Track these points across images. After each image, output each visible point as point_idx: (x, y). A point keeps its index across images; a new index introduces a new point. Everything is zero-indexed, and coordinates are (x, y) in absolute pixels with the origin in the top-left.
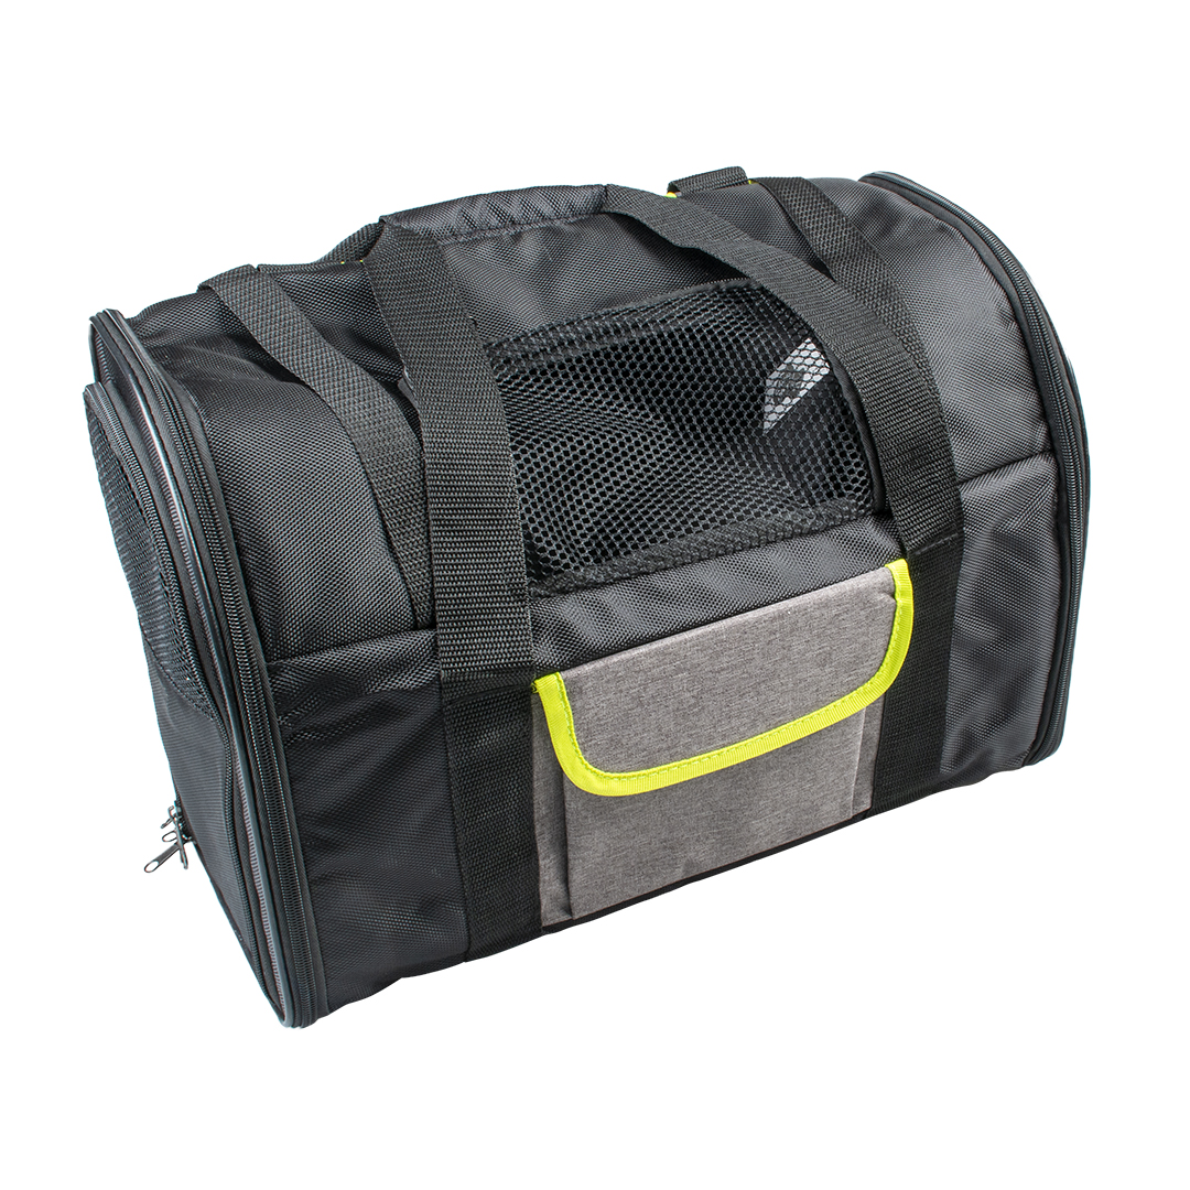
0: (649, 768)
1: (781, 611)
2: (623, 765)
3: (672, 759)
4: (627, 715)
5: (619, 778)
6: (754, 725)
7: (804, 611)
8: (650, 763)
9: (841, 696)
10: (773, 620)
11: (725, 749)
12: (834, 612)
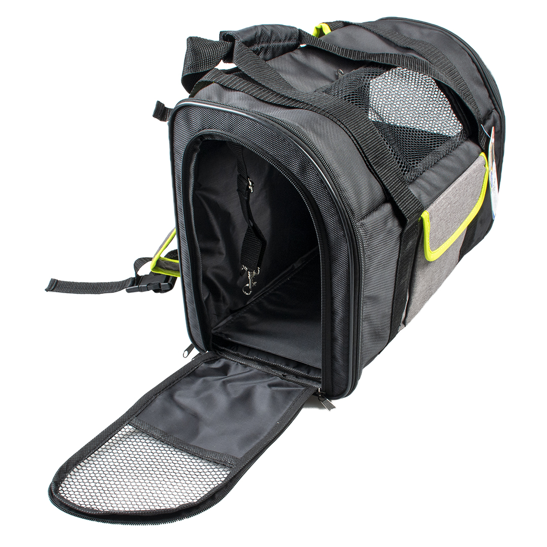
0: (439, 248)
1: (466, 176)
2: (435, 248)
4: (438, 226)
5: (433, 253)
9: (472, 209)
12: (476, 174)
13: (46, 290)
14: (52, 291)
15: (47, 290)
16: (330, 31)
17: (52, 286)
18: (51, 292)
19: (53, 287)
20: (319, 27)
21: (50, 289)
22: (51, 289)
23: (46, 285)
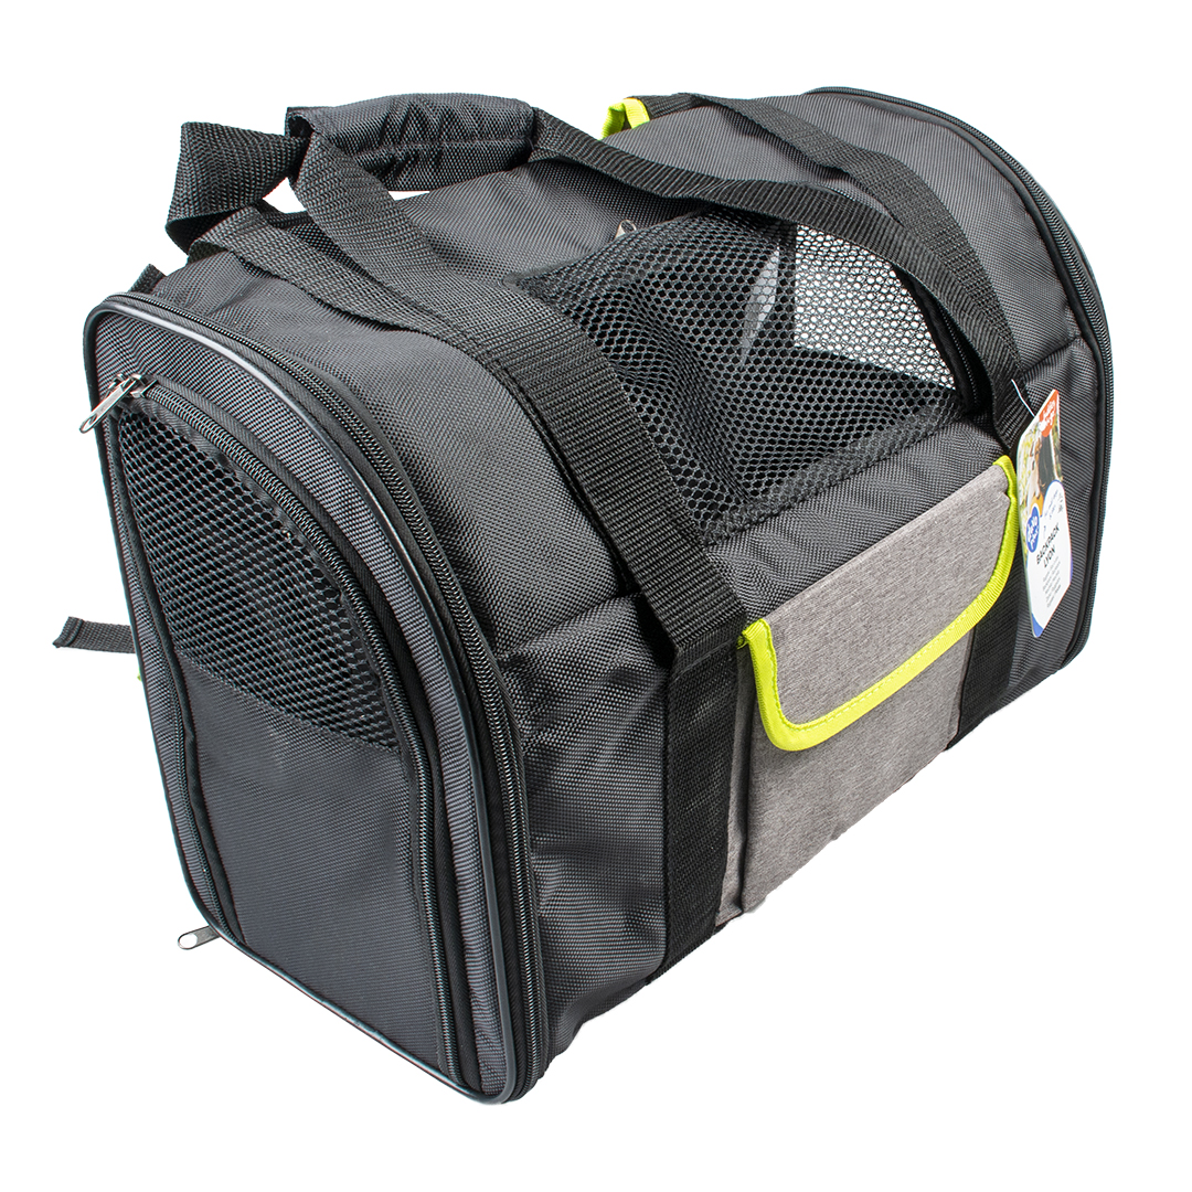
0: (827, 713)
1: (928, 521)
2: (809, 714)
3: (845, 699)
4: (815, 657)
5: (805, 728)
6: (905, 650)
7: (944, 519)
8: (828, 707)
9: (965, 607)
10: (924, 531)
11: (884, 680)
12: (968, 516)
13: (55, 644)
14: (69, 646)
15: (57, 644)
16: (646, 119)
17: (69, 634)
18: (67, 649)
19: (71, 638)
20: (619, 108)
21: (64, 641)
22: (67, 643)
23: (57, 633)
